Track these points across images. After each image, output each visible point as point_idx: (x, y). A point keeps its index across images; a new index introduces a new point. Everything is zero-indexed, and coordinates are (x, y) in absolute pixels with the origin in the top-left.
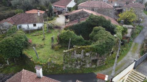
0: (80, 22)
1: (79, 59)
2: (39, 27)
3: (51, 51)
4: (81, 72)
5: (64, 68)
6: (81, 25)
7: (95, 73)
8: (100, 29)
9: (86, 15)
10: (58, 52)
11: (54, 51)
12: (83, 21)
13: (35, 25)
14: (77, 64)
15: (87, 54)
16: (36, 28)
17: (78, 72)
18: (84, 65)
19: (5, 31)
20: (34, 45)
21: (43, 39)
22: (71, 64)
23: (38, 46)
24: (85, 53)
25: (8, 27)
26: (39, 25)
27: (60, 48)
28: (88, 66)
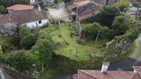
0: (94, 13)
1: (118, 48)
2: (44, 24)
6: (95, 16)
7: (130, 57)
8: (124, 19)
9: (94, 6)
11: (82, 45)
12: (97, 12)
13: (40, 22)
14: (115, 53)
16: (41, 25)
18: (120, 52)
19: (7, 34)
20: (59, 44)
21: (60, 36)
22: (112, 54)
23: (63, 44)
24: (124, 41)
25: (10, 29)
26: (44, 22)
27: (86, 41)
28: (123, 52)
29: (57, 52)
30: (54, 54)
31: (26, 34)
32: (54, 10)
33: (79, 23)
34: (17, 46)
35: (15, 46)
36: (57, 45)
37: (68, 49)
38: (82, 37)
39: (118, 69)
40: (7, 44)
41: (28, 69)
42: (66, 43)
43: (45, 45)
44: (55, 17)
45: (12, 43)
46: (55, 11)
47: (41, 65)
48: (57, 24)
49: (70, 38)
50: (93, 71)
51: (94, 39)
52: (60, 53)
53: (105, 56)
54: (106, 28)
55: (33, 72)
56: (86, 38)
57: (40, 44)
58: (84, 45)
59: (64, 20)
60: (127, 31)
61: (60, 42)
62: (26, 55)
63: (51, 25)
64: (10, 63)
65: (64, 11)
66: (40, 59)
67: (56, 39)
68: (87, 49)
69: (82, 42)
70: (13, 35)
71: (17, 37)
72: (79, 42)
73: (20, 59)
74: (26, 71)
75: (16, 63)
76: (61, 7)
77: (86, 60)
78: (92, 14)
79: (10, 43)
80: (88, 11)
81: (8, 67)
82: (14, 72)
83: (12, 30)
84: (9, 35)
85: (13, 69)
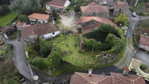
0: (94, 29)
1: (105, 59)
3: (80, 55)
4: (106, 66)
5: (96, 65)
6: (94, 32)
7: (114, 65)
8: (113, 37)
9: (95, 22)
10: (85, 55)
11: (82, 54)
12: (96, 28)
13: (54, 33)
14: (103, 62)
15: (110, 55)
17: (104, 67)
18: (107, 62)
19: (31, 43)
20: (65, 52)
21: (67, 46)
22: (100, 63)
23: (69, 53)
24: (109, 55)
25: (33, 39)
26: (57, 33)
27: (85, 51)
28: (109, 62)
29: (64, 59)
30: (62, 61)
31: (44, 45)
32: (65, 19)
33: (82, 36)
34: (37, 52)
35: (36, 51)
36: (64, 53)
37: (71, 57)
38: (82, 48)
39: (103, 73)
40: (31, 50)
41: (45, 69)
42: (71, 52)
43: (55, 55)
44: (65, 26)
45: (34, 49)
46: (67, 19)
47: (53, 67)
48: (66, 34)
49: (74, 48)
50: (84, 74)
51: (91, 50)
52: (66, 59)
53: (95, 64)
54: (100, 43)
55: (48, 71)
56: (85, 49)
57: (53, 55)
58: (83, 54)
59: (73, 30)
60: (113, 47)
61: (67, 51)
62: (45, 62)
63: (62, 35)
64: (34, 64)
65: (74, 20)
66: (53, 64)
67: (64, 48)
68: (84, 58)
69: (82, 52)
70: (35, 43)
71: (37, 44)
72: (80, 52)
73: (41, 64)
74: (44, 70)
75: (39, 66)
76: (72, 15)
77: (82, 66)
78: (92, 30)
79: (33, 49)
80: (90, 26)
81: (33, 66)
82: (36, 70)
83: (35, 40)
84: (32, 44)
85: (36, 68)
